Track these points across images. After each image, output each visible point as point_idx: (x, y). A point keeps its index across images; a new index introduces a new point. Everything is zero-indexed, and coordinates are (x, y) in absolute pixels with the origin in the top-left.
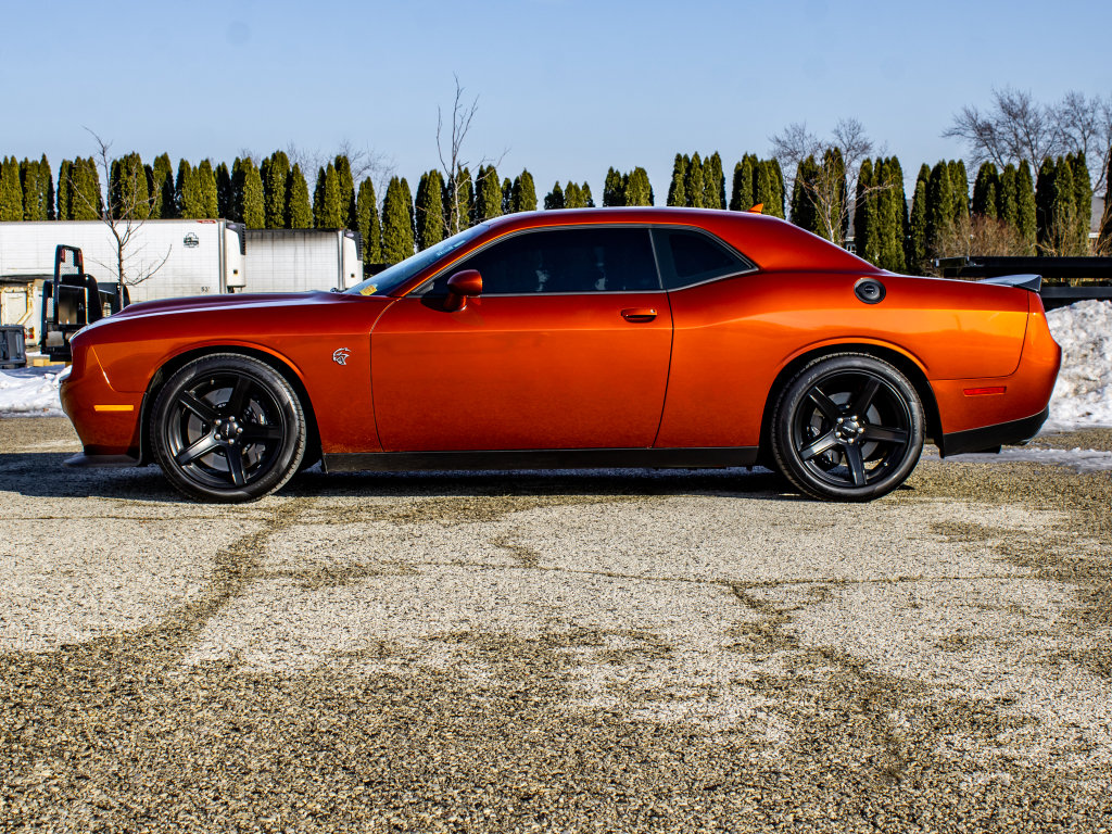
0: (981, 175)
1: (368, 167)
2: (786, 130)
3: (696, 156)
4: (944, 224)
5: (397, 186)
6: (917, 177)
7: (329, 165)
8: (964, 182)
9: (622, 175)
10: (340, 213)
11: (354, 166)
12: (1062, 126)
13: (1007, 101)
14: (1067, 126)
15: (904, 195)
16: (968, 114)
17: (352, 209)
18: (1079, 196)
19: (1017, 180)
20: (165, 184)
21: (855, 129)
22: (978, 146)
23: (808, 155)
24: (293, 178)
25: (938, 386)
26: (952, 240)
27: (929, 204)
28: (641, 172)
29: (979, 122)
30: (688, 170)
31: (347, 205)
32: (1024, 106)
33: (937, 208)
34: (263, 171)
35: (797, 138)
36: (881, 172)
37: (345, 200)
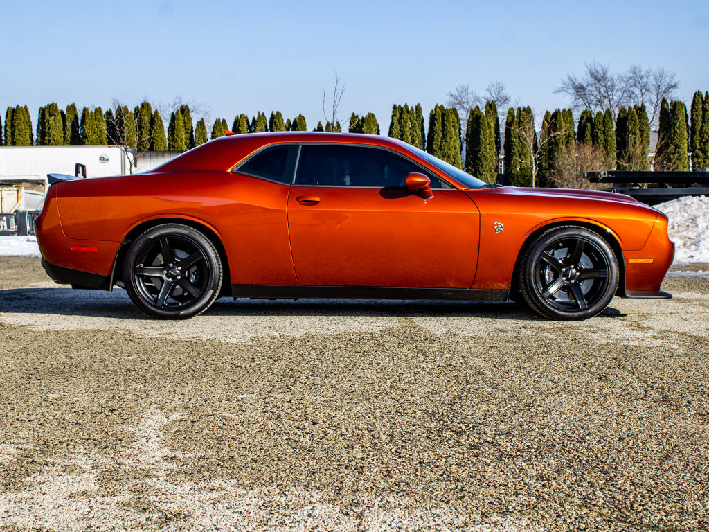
0: (582, 118)
2: (457, 89)
3: (406, 106)
4: (560, 148)
5: (220, 124)
6: (543, 119)
7: (178, 111)
8: (572, 122)
9: (360, 118)
10: (184, 140)
12: (628, 86)
13: (594, 71)
14: (631, 87)
15: (535, 130)
16: (570, 79)
17: (191, 138)
18: (641, 131)
19: (604, 121)
20: (74, 123)
21: (500, 88)
22: (576, 99)
23: (474, 105)
24: (154, 119)
26: (565, 158)
28: (371, 116)
29: (577, 84)
30: (401, 114)
31: (189, 135)
32: (604, 74)
33: (555, 138)
34: (136, 115)
35: (464, 93)
36: (520, 116)
37: (187, 132)
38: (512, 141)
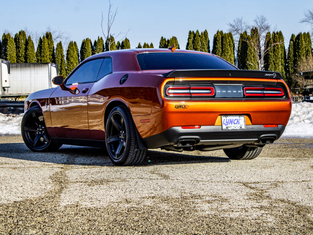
1: (58, 37)
2: (234, 21)
3: (197, 31)
4: (301, 59)
5: (72, 45)
6: (290, 40)
7: (44, 36)
9: (167, 40)
10: (48, 56)
11: (54, 37)
15: (284, 47)
17: (53, 55)
21: (263, 20)
23: (244, 31)
24: (28, 42)
26: (305, 66)
27: (295, 51)
28: (174, 39)
30: (194, 37)
31: (51, 53)
33: (298, 52)
34: (15, 39)
35: (239, 24)
36: (274, 38)
37: (50, 51)
38: (269, 55)
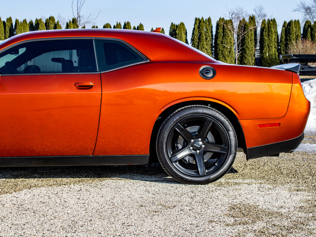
0: (305, 25)
3: (202, 18)
4: (292, 43)
6: (282, 26)
7: (70, 21)
8: (299, 28)
9: (176, 25)
15: (277, 32)
16: (302, 4)
20: (10, 28)
21: (261, 9)
22: (305, 15)
23: (243, 18)
24: (57, 26)
25: (244, 123)
26: (295, 49)
28: (182, 24)
29: (306, 6)
30: (199, 23)
33: (289, 37)
34: (46, 24)
36: (269, 24)
38: (264, 39)
